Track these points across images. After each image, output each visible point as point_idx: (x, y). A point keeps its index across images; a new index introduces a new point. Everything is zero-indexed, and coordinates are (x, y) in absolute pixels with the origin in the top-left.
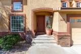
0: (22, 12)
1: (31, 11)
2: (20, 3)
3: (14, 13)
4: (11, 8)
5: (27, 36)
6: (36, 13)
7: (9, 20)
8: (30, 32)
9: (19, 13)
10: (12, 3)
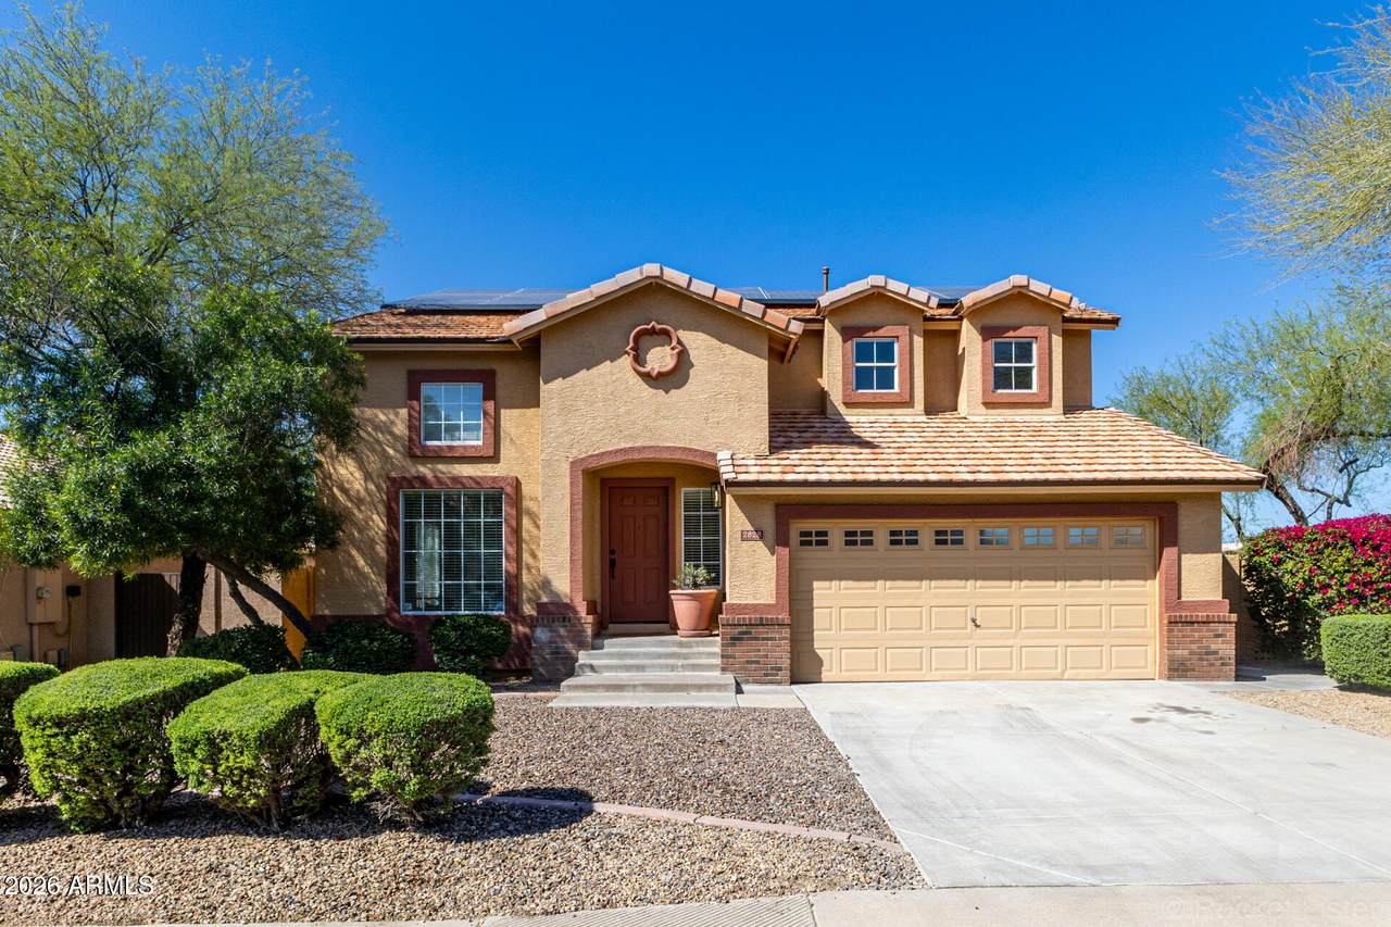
0: (494, 458)
1: (565, 468)
2: (478, 388)
3: (424, 470)
4: (401, 429)
5: (542, 634)
6: (586, 473)
7: (392, 519)
8: (556, 612)
9: (466, 470)
10: (413, 394)
